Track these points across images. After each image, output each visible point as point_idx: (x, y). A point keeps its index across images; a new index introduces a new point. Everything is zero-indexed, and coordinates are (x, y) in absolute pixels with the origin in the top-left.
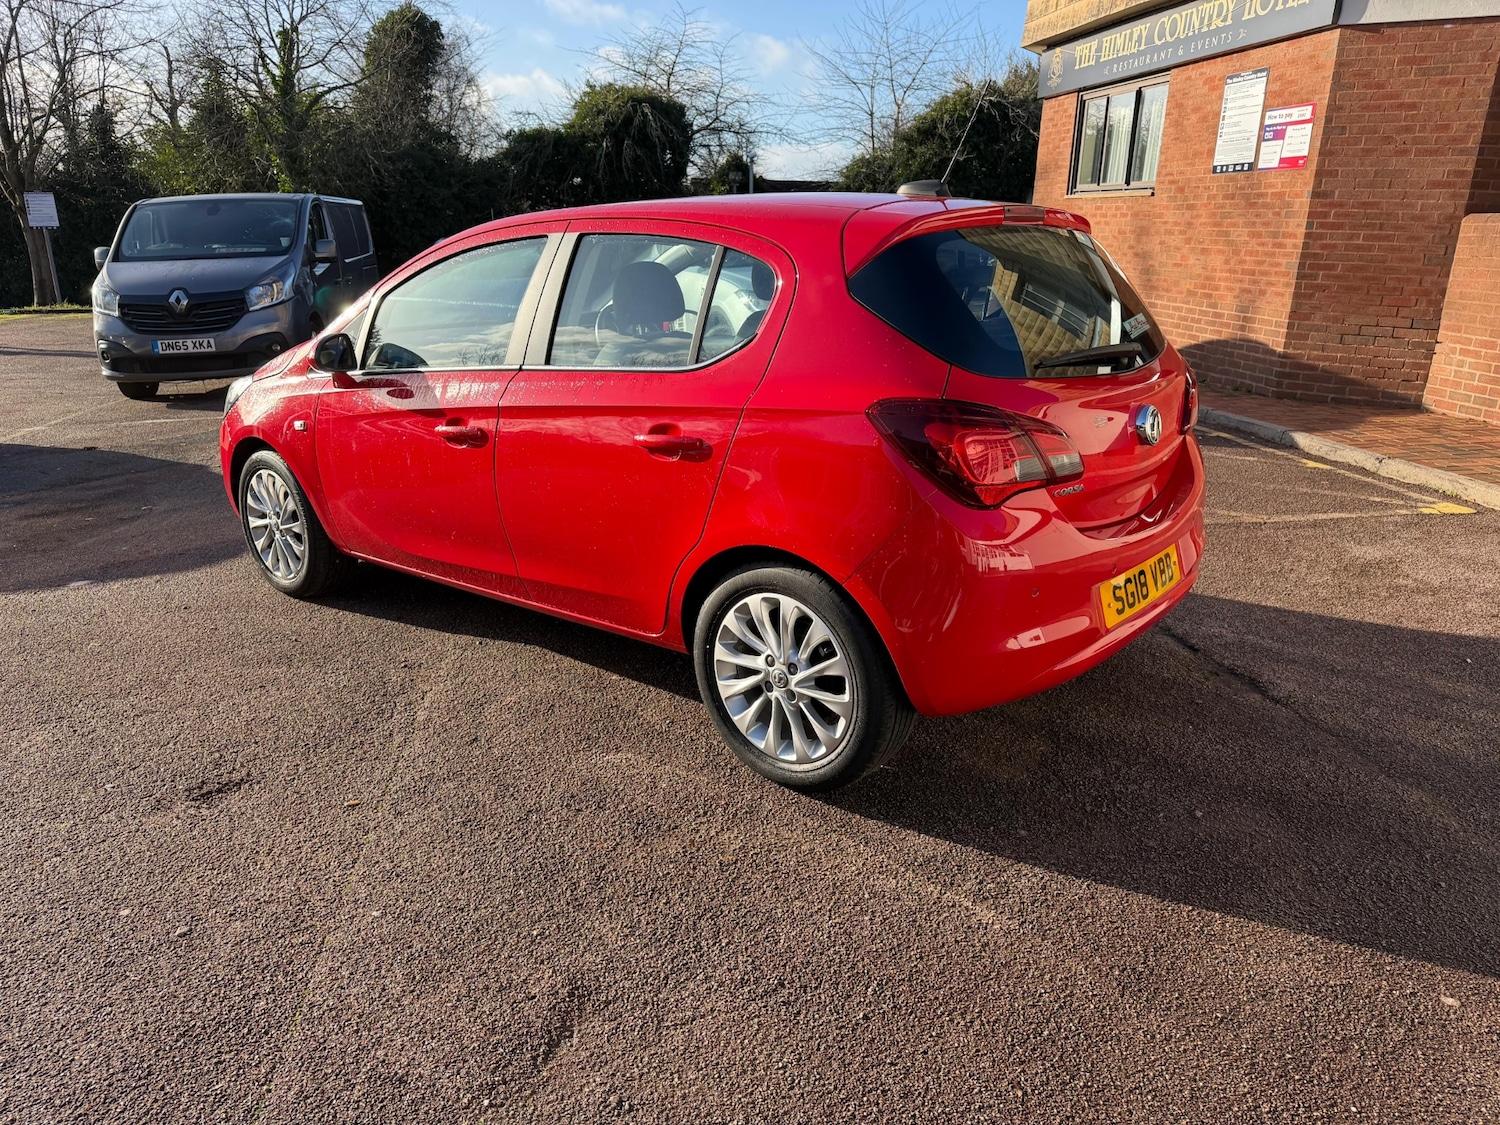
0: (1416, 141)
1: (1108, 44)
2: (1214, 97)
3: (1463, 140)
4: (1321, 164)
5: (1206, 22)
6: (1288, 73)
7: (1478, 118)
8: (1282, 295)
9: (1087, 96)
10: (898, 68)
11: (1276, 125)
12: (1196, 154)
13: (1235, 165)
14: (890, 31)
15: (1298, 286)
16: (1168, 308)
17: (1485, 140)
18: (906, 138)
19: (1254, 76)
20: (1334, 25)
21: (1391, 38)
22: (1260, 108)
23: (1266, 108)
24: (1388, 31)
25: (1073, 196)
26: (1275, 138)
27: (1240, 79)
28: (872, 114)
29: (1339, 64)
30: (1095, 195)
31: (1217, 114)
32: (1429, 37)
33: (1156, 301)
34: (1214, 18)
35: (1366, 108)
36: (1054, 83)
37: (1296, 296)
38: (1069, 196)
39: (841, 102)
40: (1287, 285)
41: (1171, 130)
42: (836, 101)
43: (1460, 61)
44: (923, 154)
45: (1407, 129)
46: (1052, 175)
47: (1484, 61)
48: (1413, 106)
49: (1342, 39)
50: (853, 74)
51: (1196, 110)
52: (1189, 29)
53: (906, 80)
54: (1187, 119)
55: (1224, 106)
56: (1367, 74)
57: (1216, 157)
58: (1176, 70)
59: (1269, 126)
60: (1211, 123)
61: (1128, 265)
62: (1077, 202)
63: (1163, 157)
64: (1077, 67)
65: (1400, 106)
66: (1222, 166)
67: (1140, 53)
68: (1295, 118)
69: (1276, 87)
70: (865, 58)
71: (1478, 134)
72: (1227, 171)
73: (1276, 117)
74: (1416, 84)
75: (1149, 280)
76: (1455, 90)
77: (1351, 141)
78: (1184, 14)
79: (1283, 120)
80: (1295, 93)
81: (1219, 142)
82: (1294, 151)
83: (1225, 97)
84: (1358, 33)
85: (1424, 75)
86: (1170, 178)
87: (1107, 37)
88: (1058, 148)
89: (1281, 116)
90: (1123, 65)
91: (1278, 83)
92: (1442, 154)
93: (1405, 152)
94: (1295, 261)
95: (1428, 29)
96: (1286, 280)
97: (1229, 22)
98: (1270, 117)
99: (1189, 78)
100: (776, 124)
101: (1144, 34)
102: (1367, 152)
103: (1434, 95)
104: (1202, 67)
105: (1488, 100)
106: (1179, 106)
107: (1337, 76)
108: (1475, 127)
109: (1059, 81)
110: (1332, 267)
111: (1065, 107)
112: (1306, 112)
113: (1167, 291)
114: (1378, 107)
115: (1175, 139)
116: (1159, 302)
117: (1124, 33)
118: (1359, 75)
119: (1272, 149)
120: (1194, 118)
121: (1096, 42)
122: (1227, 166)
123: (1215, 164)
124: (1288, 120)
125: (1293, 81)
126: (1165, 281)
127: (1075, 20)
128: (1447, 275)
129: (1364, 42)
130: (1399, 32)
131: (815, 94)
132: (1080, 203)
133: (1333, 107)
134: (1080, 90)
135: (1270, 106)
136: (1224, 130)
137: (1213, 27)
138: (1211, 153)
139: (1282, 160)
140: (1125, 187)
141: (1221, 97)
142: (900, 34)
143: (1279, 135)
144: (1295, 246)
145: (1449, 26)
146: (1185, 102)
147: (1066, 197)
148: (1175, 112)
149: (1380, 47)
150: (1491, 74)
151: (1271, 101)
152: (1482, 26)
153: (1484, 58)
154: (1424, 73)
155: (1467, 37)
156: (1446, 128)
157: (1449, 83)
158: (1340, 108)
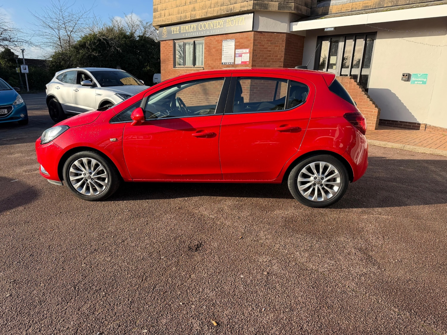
0: (271, 59)
1: (183, 28)
2: (219, 45)
3: (280, 59)
4: (252, 63)
5: (215, 26)
6: (241, 41)
7: (283, 54)
8: (246, 95)
9: (176, 41)
10: (67, 24)
11: (239, 53)
12: (216, 59)
13: (228, 63)
14: (63, 12)
15: (250, 93)
16: (213, 99)
17: (285, 59)
18: (75, 47)
19: (231, 41)
20: (252, 31)
21: (264, 35)
22: (234, 49)
23: (235, 49)
24: (263, 33)
25: (175, 69)
26: (239, 57)
27: (227, 41)
28: (60, 39)
29: (254, 40)
30: (183, 69)
31: (221, 50)
32: (272, 36)
33: (209, 97)
34: (217, 25)
35: (261, 51)
36: (164, 37)
37: (250, 95)
38: (174, 69)
39: (48, 34)
40: (248, 92)
41: (207, 53)
42: (46, 33)
43: (278, 42)
44: (82, 53)
45: (270, 56)
46: (167, 62)
47: (283, 42)
48: (270, 51)
49: (254, 35)
50: (51, 25)
51: (214, 48)
52: (210, 27)
53: (71, 29)
54: (212, 50)
55: (223, 47)
56: (260, 43)
57: (222, 60)
58: (206, 37)
59: (237, 53)
60: (220, 52)
61: (198, 88)
62: (177, 70)
63: (205, 60)
64: (173, 33)
65: (268, 51)
66: (225, 63)
67: (194, 32)
68: (244, 52)
69: (238, 44)
70: (55, 20)
71: (283, 58)
72: (226, 64)
73: (239, 51)
74: (270, 46)
75: (206, 92)
76: (278, 48)
77: (258, 58)
78: (207, 23)
79: (241, 52)
80: (243, 46)
81: (223, 57)
82: (245, 60)
83: (223, 45)
84: (257, 33)
85: (272, 44)
86: (209, 65)
87: (182, 26)
88: (168, 55)
89: (240, 51)
90: (189, 34)
91: (238, 43)
92: (277, 62)
93: (269, 61)
94: (249, 86)
95: (272, 34)
96: (247, 91)
97: (222, 27)
98: (237, 51)
99: (211, 40)
100: (25, 39)
101: (195, 27)
102: (262, 61)
103: (274, 49)
104: (215, 37)
105: (284, 50)
106: (209, 46)
107: (254, 42)
108: (282, 56)
109: (167, 36)
110: (257, 88)
111: (169, 44)
112: (247, 50)
113: (212, 94)
114: (263, 50)
115: (209, 55)
116: (210, 97)
117: (188, 26)
118: (259, 43)
119: (239, 59)
120: (214, 50)
121: (179, 27)
122: (226, 63)
123: (222, 62)
124: (242, 52)
125: (242, 43)
126: (211, 92)
127: (172, 20)
128: (280, 90)
129: (259, 36)
130: (266, 34)
131: (38, 30)
132: (179, 71)
133: (254, 50)
134: (173, 40)
135: (236, 49)
136: (224, 54)
137: (217, 27)
138: (221, 59)
139: (242, 62)
140: (193, 67)
141: (222, 45)
142: (66, 14)
143: (240, 56)
144: (248, 83)
145: (275, 34)
146: (210, 45)
147: (173, 69)
148: (208, 48)
149: (262, 37)
150: (284, 45)
151: (237, 47)
152: (282, 34)
153: (283, 41)
154: (272, 43)
155: (279, 36)
156: (277, 56)
157: (276, 46)
158: (255, 50)
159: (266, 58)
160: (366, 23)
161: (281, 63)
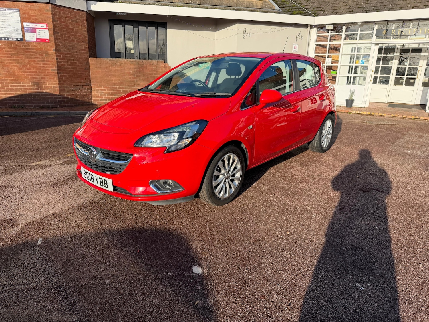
0: (76, 38)
3: (84, 39)
4: (56, 42)
6: (30, 13)
11: (30, 28)
13: (12, 38)
15: (58, 76)
19: (11, 11)
20: (50, 3)
21: (63, 10)
22: (20, 21)
24: (62, 8)
26: (30, 32)
29: (53, 14)
35: (62, 28)
37: (59, 78)
40: (54, 76)
43: (79, 20)
45: (73, 35)
48: (72, 29)
49: (52, 7)
56: (60, 19)
59: (26, 28)
65: (70, 29)
66: (6, 38)
68: (39, 27)
69: (25, 16)
71: (87, 38)
73: (28, 25)
74: (71, 24)
76: (80, 27)
77: (61, 36)
79: (33, 27)
82: (42, 37)
84: (55, 7)
89: (31, 26)
92: (81, 42)
93: (74, 41)
94: (55, 68)
95: (71, 10)
98: (25, 25)
102: (65, 40)
103: (76, 27)
107: (53, 17)
108: (86, 36)
110: (65, 70)
112: (44, 26)
114: (65, 28)
118: (58, 18)
122: (9, 38)
124: (36, 27)
125: (33, 15)
129: (57, 10)
130: (65, 9)
133: (54, 27)
135: (24, 22)
139: (37, 39)
143: (33, 31)
149: (61, 12)
150: (86, 24)
151: (23, 20)
152: (81, 12)
153: (84, 20)
154: (72, 21)
155: (79, 14)
156: (80, 36)
157: (78, 25)
158: (56, 27)
159: (69, 37)
160: (168, 14)
161: (86, 44)
